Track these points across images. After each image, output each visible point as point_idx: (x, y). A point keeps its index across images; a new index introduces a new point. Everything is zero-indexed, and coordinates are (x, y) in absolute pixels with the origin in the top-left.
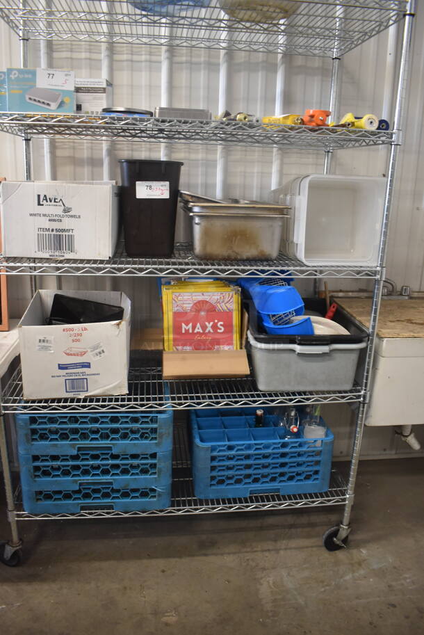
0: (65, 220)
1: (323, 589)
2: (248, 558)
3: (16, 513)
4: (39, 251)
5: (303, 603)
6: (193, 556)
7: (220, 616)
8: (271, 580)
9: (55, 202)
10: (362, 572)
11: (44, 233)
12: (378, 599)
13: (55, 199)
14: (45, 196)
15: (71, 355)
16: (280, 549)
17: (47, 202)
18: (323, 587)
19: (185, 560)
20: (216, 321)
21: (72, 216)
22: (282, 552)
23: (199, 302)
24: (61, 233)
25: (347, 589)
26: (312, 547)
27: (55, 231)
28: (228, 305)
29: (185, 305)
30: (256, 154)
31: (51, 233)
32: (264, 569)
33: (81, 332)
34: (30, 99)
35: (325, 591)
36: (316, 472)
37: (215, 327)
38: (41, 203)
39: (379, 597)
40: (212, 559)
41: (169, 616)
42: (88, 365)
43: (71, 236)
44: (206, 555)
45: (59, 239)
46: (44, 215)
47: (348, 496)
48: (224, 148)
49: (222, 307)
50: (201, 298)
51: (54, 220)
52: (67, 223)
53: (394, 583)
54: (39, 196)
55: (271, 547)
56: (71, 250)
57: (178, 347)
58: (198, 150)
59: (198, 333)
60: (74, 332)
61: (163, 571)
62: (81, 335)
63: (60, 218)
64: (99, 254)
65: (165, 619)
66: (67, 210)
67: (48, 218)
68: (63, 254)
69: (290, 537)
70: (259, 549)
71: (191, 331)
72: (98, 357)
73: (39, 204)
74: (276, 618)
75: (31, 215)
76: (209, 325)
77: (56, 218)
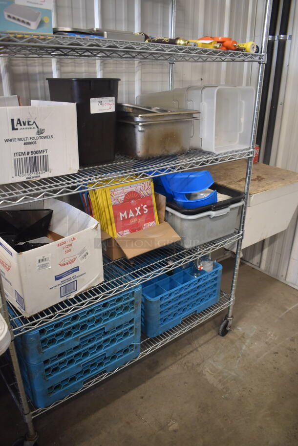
0: (40, 141)
1: (238, 361)
2: (184, 362)
3: (32, 413)
4: (16, 175)
5: (235, 374)
6: (151, 377)
7: (200, 407)
8: (207, 369)
9: (29, 125)
10: (248, 341)
11: (20, 157)
12: (266, 353)
13: (28, 122)
14: (19, 120)
15: (65, 265)
16: (197, 348)
17: (21, 125)
18: (237, 360)
19: (149, 383)
20: (142, 205)
21: (45, 137)
22: (199, 349)
23: (129, 193)
24: (36, 155)
25: (249, 355)
26: (212, 338)
27: (30, 153)
28: (148, 191)
29: (120, 198)
30: (124, 66)
31: (27, 156)
32: (199, 365)
33: (71, 242)
34: (9, 16)
35: (239, 361)
36: (214, 291)
37: (142, 210)
38: (16, 127)
39: (266, 351)
40: (163, 374)
41: (171, 425)
42: (77, 269)
43: (46, 156)
44: (158, 373)
45: (34, 161)
46: (20, 139)
47: (232, 299)
48: (102, 62)
49: (144, 193)
50: (129, 190)
51: (29, 143)
52: (41, 145)
53: (267, 340)
54: (12, 121)
55: (191, 349)
56: (46, 169)
57: (120, 232)
58: (82, 63)
59: (131, 217)
60: (66, 245)
61: (142, 398)
62: (71, 245)
63: (34, 140)
64: (70, 169)
65: (171, 428)
66: (40, 132)
67: (24, 142)
68: (38, 175)
69: (196, 338)
70: (186, 353)
71: (126, 218)
72: (84, 260)
73: (13, 129)
74: (229, 391)
75: (6, 141)
76: (138, 209)
77: (31, 141)
